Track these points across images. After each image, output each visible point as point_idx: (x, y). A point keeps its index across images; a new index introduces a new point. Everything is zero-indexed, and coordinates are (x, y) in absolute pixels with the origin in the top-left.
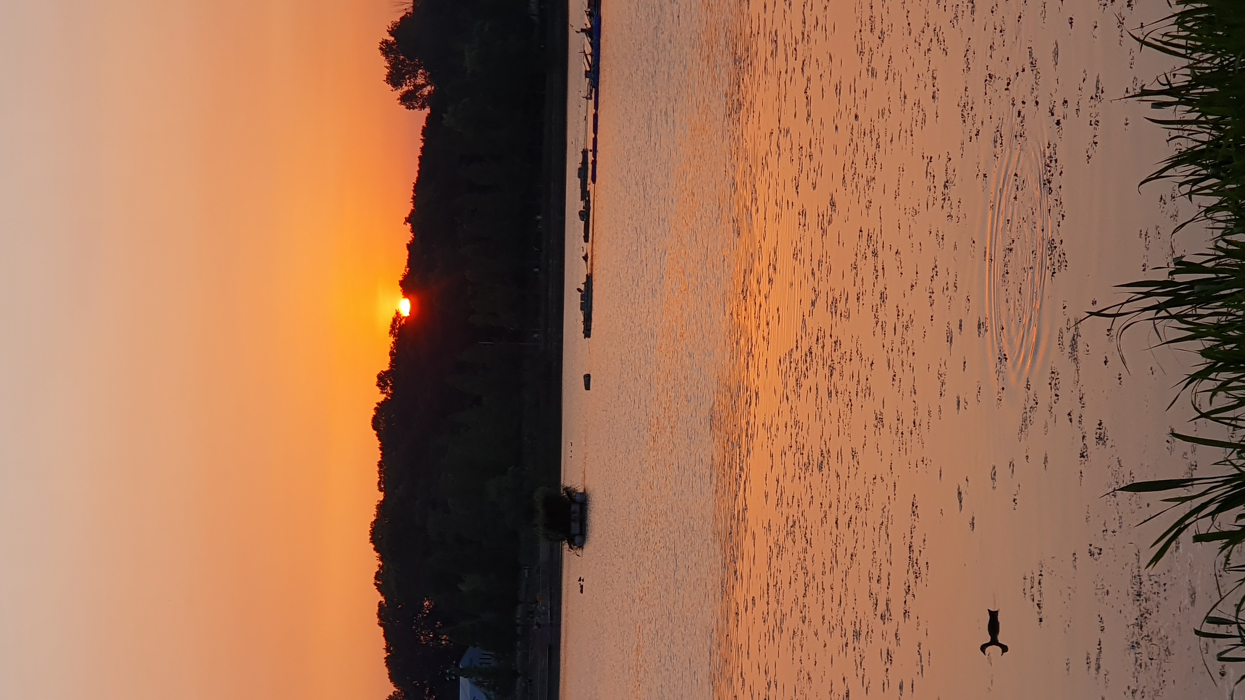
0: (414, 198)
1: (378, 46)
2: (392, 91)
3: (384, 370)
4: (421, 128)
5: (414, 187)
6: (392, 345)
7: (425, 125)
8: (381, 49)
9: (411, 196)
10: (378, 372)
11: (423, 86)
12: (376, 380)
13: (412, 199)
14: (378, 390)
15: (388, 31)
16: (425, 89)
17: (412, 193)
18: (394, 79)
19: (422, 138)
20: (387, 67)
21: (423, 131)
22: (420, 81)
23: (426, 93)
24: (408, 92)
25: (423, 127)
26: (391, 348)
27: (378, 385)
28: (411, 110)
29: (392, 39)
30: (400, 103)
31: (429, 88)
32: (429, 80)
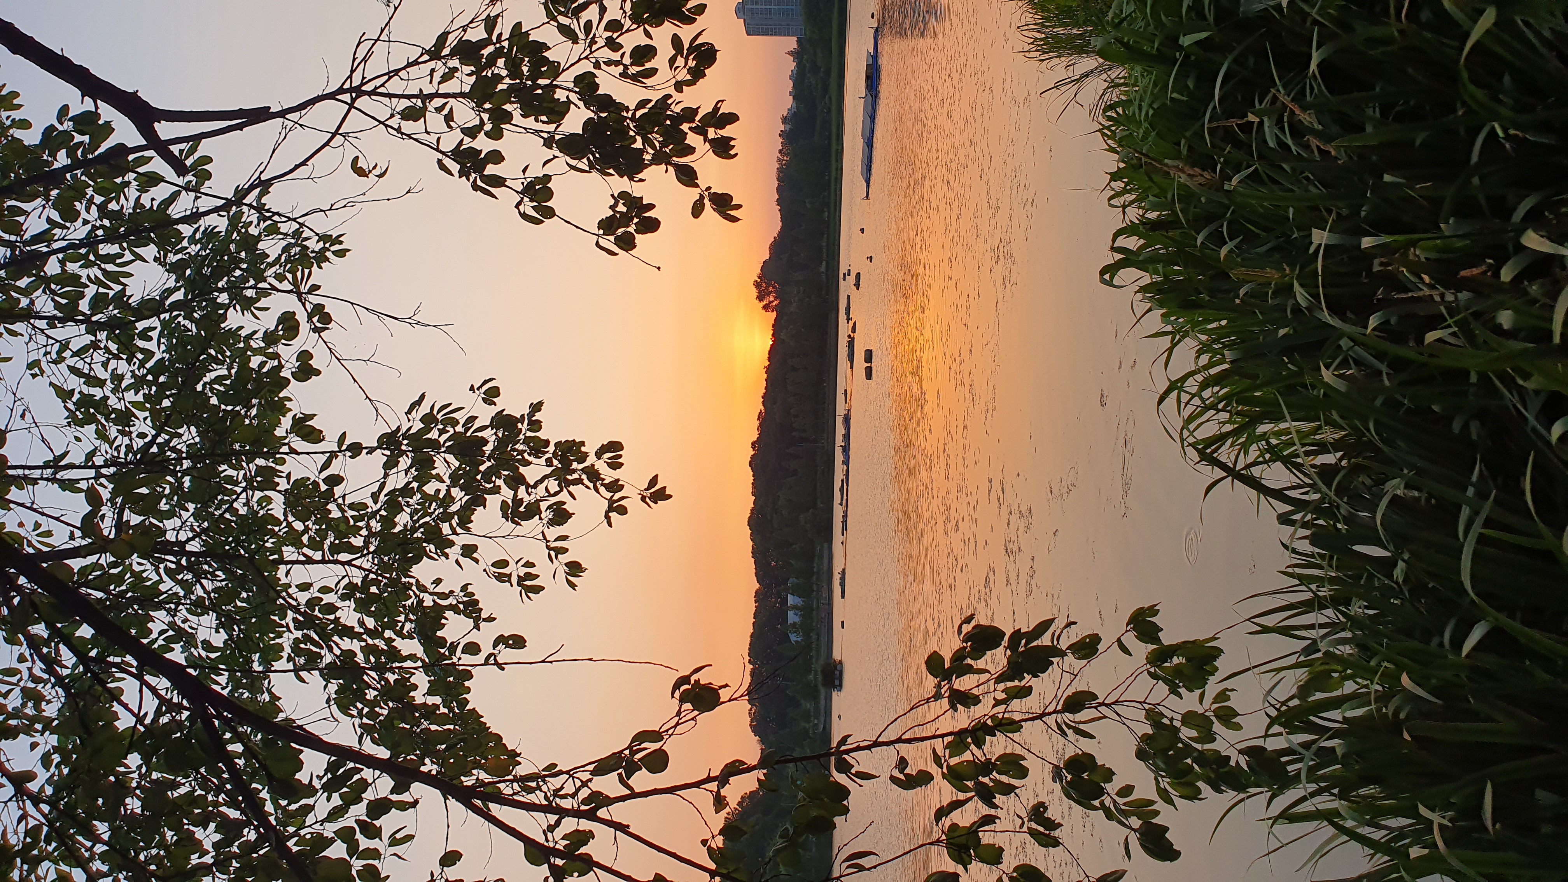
1: (753, 282)
2: (759, 303)
3: (754, 440)
5: (769, 352)
6: (758, 424)
7: (773, 323)
8: (754, 284)
10: (752, 441)
11: (773, 301)
13: (768, 358)
14: (752, 449)
15: (757, 276)
16: (773, 303)
17: (768, 355)
18: (760, 298)
19: (772, 329)
20: (757, 292)
21: (773, 325)
22: (772, 299)
23: (774, 305)
24: (766, 304)
26: (758, 426)
27: (752, 447)
28: (768, 312)
29: (759, 280)
30: (762, 310)
31: (776, 302)
32: (776, 298)
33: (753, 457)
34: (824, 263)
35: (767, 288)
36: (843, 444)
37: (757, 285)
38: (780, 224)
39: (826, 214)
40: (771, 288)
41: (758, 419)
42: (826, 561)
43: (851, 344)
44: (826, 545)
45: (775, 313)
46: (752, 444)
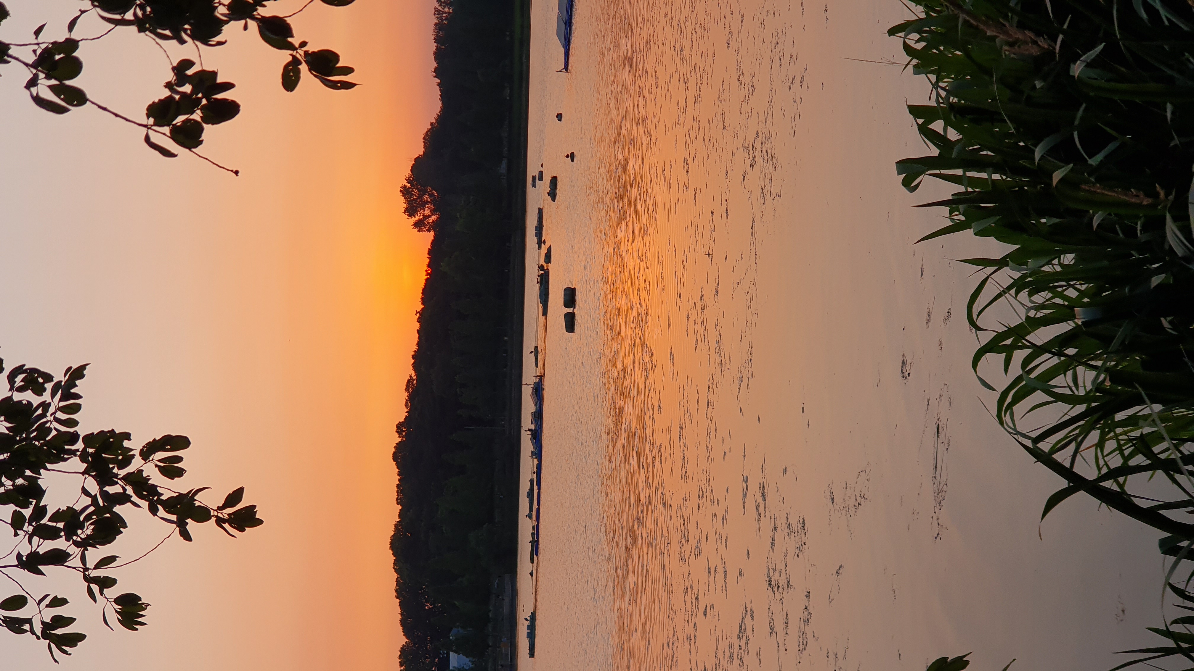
0: (422, 298)
1: (399, 189)
2: (408, 219)
3: (401, 421)
4: (428, 250)
5: (423, 290)
6: (407, 398)
7: (430, 248)
8: (401, 191)
9: (420, 297)
10: (397, 423)
11: (429, 216)
12: (396, 428)
13: (421, 299)
14: (397, 435)
15: (406, 179)
16: (430, 218)
17: (421, 295)
18: (410, 211)
19: (428, 256)
20: (405, 203)
21: (428, 251)
22: (427, 212)
23: (431, 221)
24: (419, 220)
25: (429, 249)
26: (406, 400)
27: (397, 432)
28: (421, 232)
29: (409, 185)
30: (414, 228)
31: (433, 218)
32: (433, 212)
33: (398, 446)
34: (504, 163)
35: (420, 196)
36: (533, 427)
37: (405, 192)
38: (440, 104)
39: (508, 91)
40: (426, 197)
41: (407, 389)
42: (507, 600)
43: (544, 280)
44: (507, 577)
45: (432, 233)
46: (397, 426)
